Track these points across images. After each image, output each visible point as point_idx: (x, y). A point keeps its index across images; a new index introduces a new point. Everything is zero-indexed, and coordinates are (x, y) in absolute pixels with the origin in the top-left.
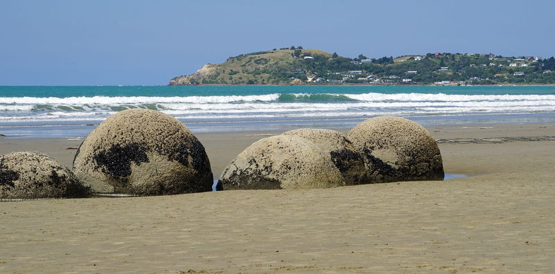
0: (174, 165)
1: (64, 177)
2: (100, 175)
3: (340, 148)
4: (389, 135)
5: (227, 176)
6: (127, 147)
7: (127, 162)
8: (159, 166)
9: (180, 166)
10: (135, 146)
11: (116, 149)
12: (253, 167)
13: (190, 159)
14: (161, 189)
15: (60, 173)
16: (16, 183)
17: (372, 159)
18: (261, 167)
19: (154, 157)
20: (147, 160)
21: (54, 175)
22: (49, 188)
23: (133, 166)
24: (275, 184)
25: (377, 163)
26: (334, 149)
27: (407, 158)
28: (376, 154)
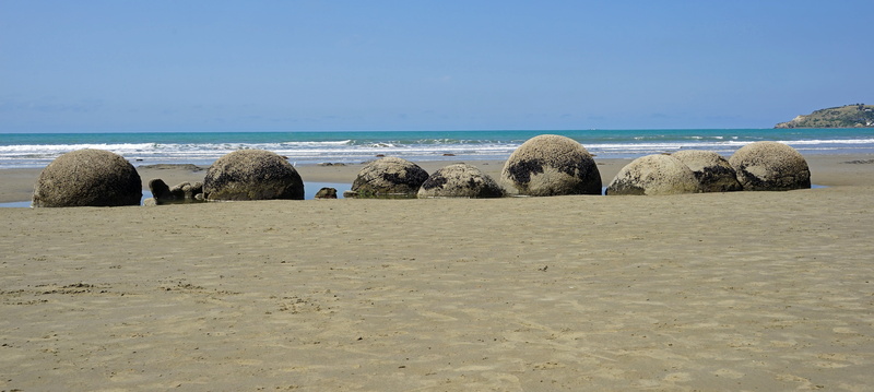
0: (564, 175)
1: (479, 183)
2: (511, 182)
3: (713, 164)
4: (762, 155)
5: (611, 185)
6: (530, 162)
7: (528, 173)
8: (552, 175)
9: (567, 176)
10: (535, 161)
11: (522, 163)
12: (628, 178)
13: (577, 171)
14: (551, 192)
15: (476, 180)
16: (445, 186)
17: (746, 173)
18: (633, 178)
19: (548, 170)
20: (542, 171)
21: (472, 182)
22: (466, 190)
23: (532, 175)
24: (640, 191)
25: (749, 176)
26: (707, 165)
27: (774, 173)
28: (749, 169)
